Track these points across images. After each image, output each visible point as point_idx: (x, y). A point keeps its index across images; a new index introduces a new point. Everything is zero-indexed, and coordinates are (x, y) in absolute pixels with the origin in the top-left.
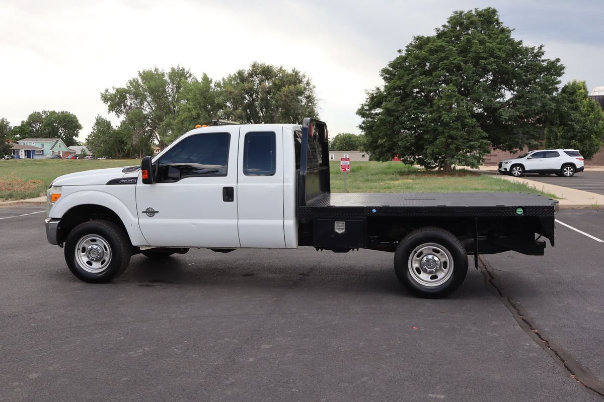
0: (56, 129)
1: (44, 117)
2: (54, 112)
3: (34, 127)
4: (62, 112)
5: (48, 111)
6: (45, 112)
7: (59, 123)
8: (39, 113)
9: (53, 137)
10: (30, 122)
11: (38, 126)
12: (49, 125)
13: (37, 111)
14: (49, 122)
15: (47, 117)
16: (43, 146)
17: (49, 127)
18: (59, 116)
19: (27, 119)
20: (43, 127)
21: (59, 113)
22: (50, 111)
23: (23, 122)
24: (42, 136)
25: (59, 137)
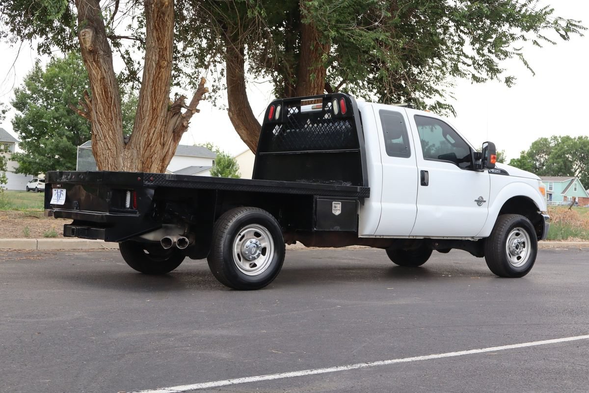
0: (569, 164)
1: (552, 145)
2: (568, 138)
3: (537, 160)
4: (580, 138)
5: (560, 137)
6: (555, 137)
7: (574, 155)
8: (546, 140)
9: (564, 174)
10: (532, 151)
11: (543, 158)
12: (559, 156)
13: (544, 137)
14: (559, 153)
15: (558, 145)
16: (551, 188)
17: (560, 160)
18: (575, 143)
19: (529, 148)
20: (551, 160)
21: (575, 138)
22: (562, 136)
23: (523, 152)
24: (548, 173)
25: (572, 174)
